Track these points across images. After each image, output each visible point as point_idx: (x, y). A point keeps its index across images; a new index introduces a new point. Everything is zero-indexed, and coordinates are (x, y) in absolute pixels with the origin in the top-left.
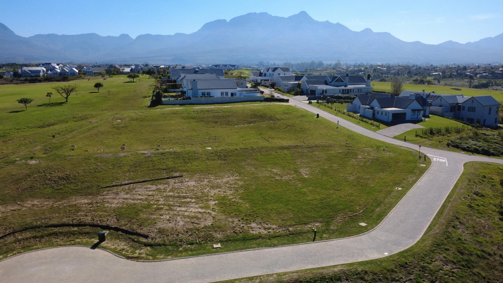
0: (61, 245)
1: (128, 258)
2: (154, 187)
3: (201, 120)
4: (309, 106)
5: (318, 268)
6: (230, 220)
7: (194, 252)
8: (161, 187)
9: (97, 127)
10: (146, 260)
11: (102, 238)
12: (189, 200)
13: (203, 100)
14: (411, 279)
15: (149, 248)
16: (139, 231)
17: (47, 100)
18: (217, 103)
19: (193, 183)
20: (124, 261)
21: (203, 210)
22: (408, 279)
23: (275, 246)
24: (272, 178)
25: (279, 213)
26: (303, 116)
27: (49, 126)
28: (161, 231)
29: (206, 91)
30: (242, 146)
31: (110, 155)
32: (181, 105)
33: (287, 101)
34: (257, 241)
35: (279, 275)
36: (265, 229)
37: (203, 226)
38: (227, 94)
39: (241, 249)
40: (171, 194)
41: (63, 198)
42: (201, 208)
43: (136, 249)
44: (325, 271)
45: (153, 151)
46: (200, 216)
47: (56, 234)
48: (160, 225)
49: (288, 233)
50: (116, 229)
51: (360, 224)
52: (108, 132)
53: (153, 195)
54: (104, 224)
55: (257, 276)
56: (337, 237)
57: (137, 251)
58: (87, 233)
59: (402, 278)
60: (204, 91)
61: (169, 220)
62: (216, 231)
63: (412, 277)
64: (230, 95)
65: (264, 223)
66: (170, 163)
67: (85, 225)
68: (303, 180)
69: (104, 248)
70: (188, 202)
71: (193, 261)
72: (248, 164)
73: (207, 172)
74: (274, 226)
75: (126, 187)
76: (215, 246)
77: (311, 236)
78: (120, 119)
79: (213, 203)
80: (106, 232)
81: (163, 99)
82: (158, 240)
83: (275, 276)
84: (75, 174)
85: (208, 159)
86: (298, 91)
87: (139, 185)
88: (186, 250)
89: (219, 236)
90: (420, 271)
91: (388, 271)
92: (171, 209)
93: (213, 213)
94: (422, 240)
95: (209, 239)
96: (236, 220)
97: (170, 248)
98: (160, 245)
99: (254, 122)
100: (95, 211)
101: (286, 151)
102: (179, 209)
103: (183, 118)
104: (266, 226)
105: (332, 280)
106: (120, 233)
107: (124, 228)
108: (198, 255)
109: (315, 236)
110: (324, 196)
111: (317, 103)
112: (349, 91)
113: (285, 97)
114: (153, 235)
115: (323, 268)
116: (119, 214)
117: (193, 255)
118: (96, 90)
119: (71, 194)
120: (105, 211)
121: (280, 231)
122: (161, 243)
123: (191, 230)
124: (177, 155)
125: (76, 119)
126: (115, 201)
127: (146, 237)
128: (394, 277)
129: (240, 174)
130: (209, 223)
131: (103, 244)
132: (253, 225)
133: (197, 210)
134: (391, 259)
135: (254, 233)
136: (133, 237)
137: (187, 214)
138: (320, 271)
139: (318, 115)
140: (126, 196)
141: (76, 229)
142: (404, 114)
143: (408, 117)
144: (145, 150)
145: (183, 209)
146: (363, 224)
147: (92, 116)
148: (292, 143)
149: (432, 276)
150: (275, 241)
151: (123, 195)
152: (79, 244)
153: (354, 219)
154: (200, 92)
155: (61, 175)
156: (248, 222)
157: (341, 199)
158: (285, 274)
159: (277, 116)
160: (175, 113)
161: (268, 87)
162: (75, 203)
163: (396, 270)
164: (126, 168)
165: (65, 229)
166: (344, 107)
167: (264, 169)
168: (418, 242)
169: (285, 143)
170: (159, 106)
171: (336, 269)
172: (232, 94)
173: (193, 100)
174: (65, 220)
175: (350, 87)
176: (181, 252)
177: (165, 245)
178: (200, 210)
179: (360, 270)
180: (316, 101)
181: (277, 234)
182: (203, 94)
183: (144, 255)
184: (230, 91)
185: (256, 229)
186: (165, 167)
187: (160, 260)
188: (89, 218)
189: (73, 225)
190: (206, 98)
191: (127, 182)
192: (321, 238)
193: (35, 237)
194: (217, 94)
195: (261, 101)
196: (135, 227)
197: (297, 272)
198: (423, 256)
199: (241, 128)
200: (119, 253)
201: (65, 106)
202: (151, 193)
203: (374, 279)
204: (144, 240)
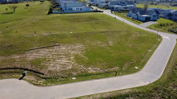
0: (6, 78)
1: (35, 85)
2: (48, 50)
3: (68, 20)
4: (111, 14)
5: (119, 91)
6: (80, 66)
7: (64, 82)
8: (51, 50)
9: (25, 23)
10: (43, 86)
11: (24, 75)
12: (62, 56)
13: (69, 11)
14: (160, 96)
15: (44, 80)
16: (40, 72)
17: (6, 12)
18: (75, 13)
19: (64, 48)
20: (33, 86)
21: (68, 61)
22: (158, 95)
23: (99, 79)
24: (97, 45)
25: (101, 63)
26: (109, 18)
27: (6, 23)
28: (50, 72)
29: (70, 8)
30: (85, 31)
31: (30, 35)
32: (60, 13)
33: (103, 12)
34: (91, 76)
35: (101, 94)
36: (95, 70)
37: (68, 69)
38: (79, 9)
39: (84, 80)
40: (55, 53)
41: (8, 56)
42: (67, 60)
43: (38, 80)
44: (122, 92)
45: (48, 34)
46: (67, 64)
47: (4, 73)
48: (49, 69)
49: (105, 72)
50: (31, 70)
51: (135, 68)
52: (30, 25)
53: (47, 54)
54: (25, 68)
55: (91, 95)
56: (126, 74)
57: (39, 81)
58: (18, 72)
59: (156, 95)
61: (53, 66)
62: (73, 71)
63: (160, 94)
64: (80, 9)
65: (94, 67)
66: (55, 39)
67: (17, 68)
68: (110, 47)
69: (25, 80)
70: (62, 57)
71: (63, 86)
72: (87, 39)
73: (70, 43)
74: (98, 69)
75: (36, 50)
76: (73, 79)
77: (115, 73)
78: (35, 20)
79: (72, 57)
80: (26, 72)
81: (53, 11)
82: (48, 76)
83: (99, 95)
84: (15, 44)
85: (71, 37)
86: (107, 8)
87: (41, 49)
88: (60, 81)
89: (75, 74)
90: (163, 91)
91: (150, 92)
92: (54, 61)
93: (72, 63)
94: (163, 76)
95: (71, 75)
96: (82, 66)
97: (53, 80)
98: (49, 78)
99: (90, 21)
100: (22, 62)
101: (103, 34)
102: (58, 60)
103: (61, 19)
104: (95, 69)
105: (125, 96)
106: (32, 72)
107: (34, 70)
108: (65, 83)
109: (116, 74)
110: (119, 54)
111: (115, 12)
112: (127, 8)
113: (102, 10)
114: (46, 73)
115: (121, 90)
116: (32, 63)
117: (63, 83)
118: (27, 7)
119: (13, 54)
120: (26, 62)
121: (101, 71)
122: (49, 77)
123: (63, 71)
124: (58, 36)
125: (17, 20)
126: (31, 57)
127: (43, 74)
128: (152, 94)
129: (84, 44)
130: (70, 67)
131: (25, 77)
132: (90, 68)
133: (65, 61)
134: (150, 86)
135: (90, 72)
136: (38, 74)
137: (61, 63)
138: (119, 92)
139: (115, 18)
140: (35, 55)
142: (150, 17)
143: (151, 19)
144: (45, 34)
145: (60, 61)
146: (137, 68)
147: (24, 18)
148: (105, 30)
149: (169, 94)
150: (99, 76)
151: (34, 54)
152: (14, 77)
153: (133, 65)
154: (68, 8)
155: (8, 45)
156: (87, 67)
157: (126, 56)
158: (104, 93)
159: (99, 18)
160: (58, 17)
161: (95, 6)
162: (13, 58)
163: (153, 91)
164: (36, 42)
165: (8, 70)
166: (125, 14)
167: (94, 41)
168: (161, 77)
169: (102, 30)
170: (52, 14)
171: (126, 91)
172: (81, 9)
173: (65, 11)
174: (9, 66)
175: (127, 6)
176: (58, 82)
177: (51, 78)
178: (67, 61)
179: (137, 91)
180: (114, 12)
181: (100, 73)
182: (69, 9)
183: (42, 83)
184: (80, 8)
185: (91, 70)
186: (53, 41)
187: (49, 86)
188: (19, 65)
189: (12, 69)
190: (71, 11)
191: (36, 48)
192: (119, 75)
194: (75, 9)
195: (92, 12)
196: (38, 69)
197: (109, 92)
198: (164, 84)
199: (84, 24)
200: (31, 82)
201: (13, 14)
202: (46, 53)
203: (144, 96)
204: (42, 76)
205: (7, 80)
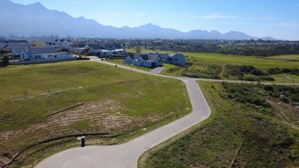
0: (61, 151)
1: (110, 145)
2: (76, 112)
4: (104, 61)
5: (193, 127)
6: (137, 118)
8: (80, 111)
10: (121, 143)
12: (104, 114)
13: (38, 60)
15: (114, 138)
16: (100, 132)
19: (95, 106)
21: (119, 117)
24: (130, 97)
26: (108, 67)
28: (112, 130)
29: (38, 55)
30: (97, 85)
31: (22, 98)
33: (89, 59)
34: (158, 123)
36: (156, 118)
37: (129, 123)
40: (90, 113)
41: (25, 128)
42: (116, 116)
43: (108, 140)
45: (48, 93)
46: (121, 119)
47: (50, 146)
48: (108, 127)
49: (166, 118)
50: (86, 135)
53: (82, 116)
54: (74, 134)
55: (176, 135)
56: (184, 115)
57: (111, 141)
58: (69, 141)
60: (36, 54)
61: (109, 124)
62: (137, 124)
65: (152, 116)
66: (68, 98)
67: (63, 137)
68: (145, 97)
72: (110, 93)
73: (94, 99)
75: (59, 114)
76: (144, 130)
79: (118, 113)
82: (115, 134)
83: (182, 133)
84: (12, 113)
85: (87, 93)
88: (134, 134)
89: (140, 125)
90: (221, 119)
91: (213, 122)
92: (102, 120)
93: (126, 117)
95: (138, 127)
96: (140, 117)
97: (125, 135)
98: (119, 136)
99: (86, 72)
100: (58, 129)
101: (122, 85)
103: (38, 72)
106: (89, 136)
107: (89, 133)
109: (177, 117)
110: (162, 101)
111: (106, 59)
112: (115, 53)
113: (86, 57)
114: (110, 132)
116: (76, 128)
119: (28, 124)
120: (65, 128)
121: (162, 118)
123: (126, 126)
124: (67, 93)
126: (64, 122)
127: (108, 134)
129: (112, 98)
131: (87, 143)
132: (149, 118)
134: (210, 118)
135: (153, 121)
136: (100, 136)
137: (113, 120)
139: (116, 66)
140: (66, 119)
141: (59, 140)
143: (157, 64)
144: (43, 93)
145: (108, 118)
146: (188, 109)
148: (120, 80)
150: (165, 122)
151: (63, 119)
153: (183, 108)
154: (34, 56)
156: (146, 117)
157: (169, 101)
158: (185, 131)
159: (95, 68)
162: (38, 128)
164: (44, 105)
165: (53, 142)
167: (121, 94)
168: (211, 111)
172: (55, 56)
183: (116, 142)
184: (53, 54)
186: (67, 101)
187: (128, 141)
188: (61, 133)
189: (56, 139)
191: (55, 112)
192: (180, 117)
193: (39, 151)
194: (45, 56)
195: (76, 60)
196: (95, 131)
197: (188, 130)
198: (217, 115)
199: (83, 75)
200: (101, 144)
202: (78, 115)
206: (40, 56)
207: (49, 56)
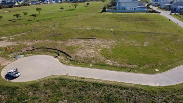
1: (62, 63)
2: (84, 41)
3: (116, 18)
6: (101, 57)
7: (82, 66)
8: (86, 41)
10: (66, 64)
11: (59, 55)
12: (92, 47)
14: (163, 99)
15: (70, 61)
16: (70, 55)
18: (127, 12)
19: (98, 42)
20: (60, 63)
21: (94, 52)
23: (112, 70)
25: (122, 58)
28: (76, 56)
31: (77, 28)
33: (160, 13)
34: (107, 67)
35: (105, 81)
36: (112, 63)
37: (90, 57)
40: (88, 44)
41: (55, 41)
42: (94, 51)
44: (124, 84)
45: (91, 29)
47: (48, 51)
48: (77, 54)
49: (120, 66)
51: (155, 70)
52: (82, 20)
53: (82, 44)
54: (62, 50)
57: (66, 61)
58: (56, 53)
59: (158, 97)
61: (81, 53)
62: (94, 60)
65: (114, 60)
66: (94, 34)
67: (56, 50)
68: (143, 47)
69: (58, 58)
73: (106, 38)
74: (116, 63)
75: (75, 40)
76: (90, 65)
77: (129, 70)
79: (100, 50)
80: (61, 53)
81: (106, 10)
83: (103, 81)
84: (63, 33)
87: (80, 40)
88: (80, 64)
89: (94, 62)
90: (170, 96)
92: (84, 50)
93: (97, 53)
95: (90, 62)
96: (103, 57)
97: (76, 62)
98: (73, 61)
99: (138, 21)
100: (62, 46)
102: (87, 50)
104: (114, 62)
106: (65, 54)
107: (66, 53)
113: (159, 11)
114: (73, 57)
116: (68, 48)
117: (81, 67)
119: (59, 40)
120: (64, 47)
121: (118, 65)
122: (74, 60)
123: (86, 58)
124: (98, 31)
125: (74, 15)
126: (69, 44)
127: (71, 57)
130: (93, 57)
132: (109, 61)
134: (158, 88)
135: (107, 63)
136: (67, 56)
137: (88, 52)
139: (170, 20)
140: (73, 43)
141: (54, 50)
144: (88, 28)
145: (88, 50)
146: (157, 70)
148: (148, 31)
149: (175, 100)
150: (113, 68)
152: (52, 55)
154: (121, 7)
155: (59, 33)
156: (107, 59)
158: (107, 81)
159: (150, 19)
162: (57, 42)
164: (79, 34)
165: (51, 50)
169: (145, 31)
171: (129, 85)
172: (135, 9)
174: (52, 47)
176: (78, 64)
177: (75, 61)
178: (93, 52)
179: (139, 88)
181: (116, 66)
182: (123, 8)
183: (66, 63)
186: (92, 35)
187: (70, 65)
188: (59, 48)
191: (77, 38)
192: (133, 72)
193: (42, 51)
195: (147, 12)
196: (69, 53)
199: (130, 23)
200: (60, 60)
202: (81, 43)
204: (69, 58)
205: (48, 56)
206: (125, 8)
207: (131, 8)
